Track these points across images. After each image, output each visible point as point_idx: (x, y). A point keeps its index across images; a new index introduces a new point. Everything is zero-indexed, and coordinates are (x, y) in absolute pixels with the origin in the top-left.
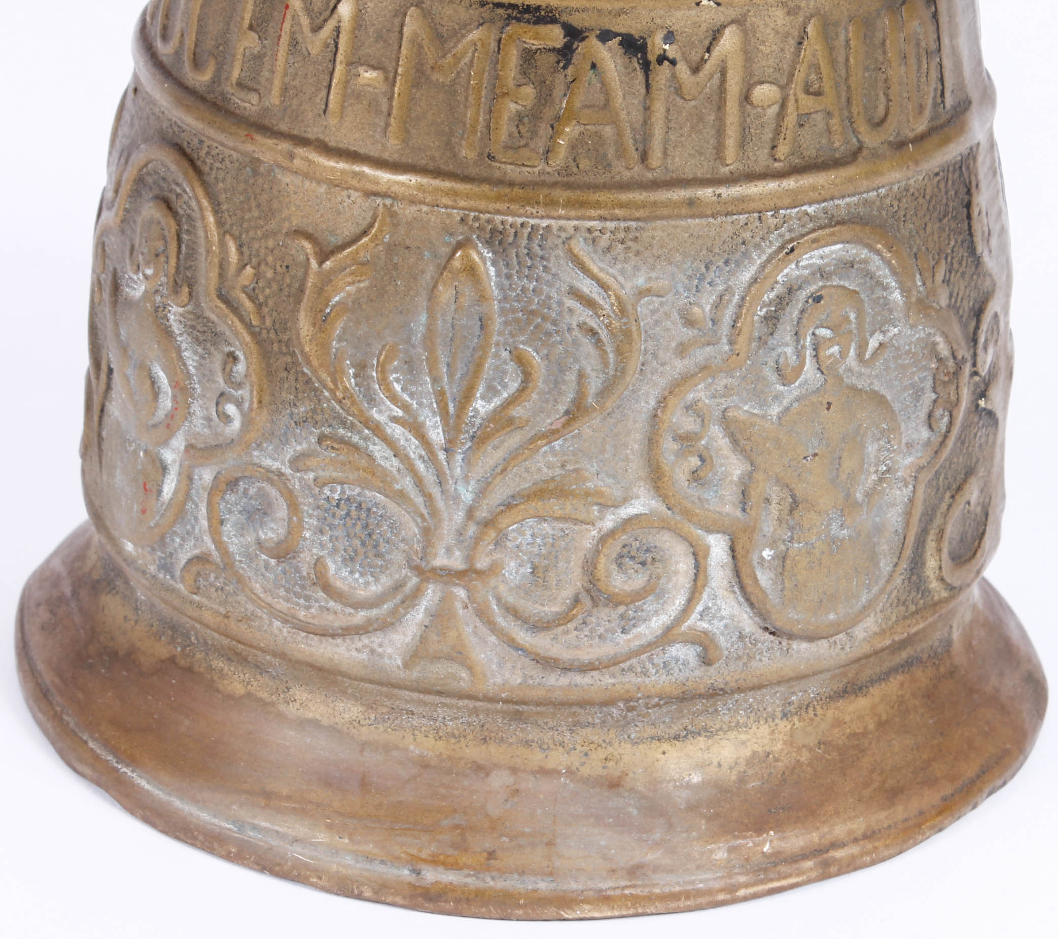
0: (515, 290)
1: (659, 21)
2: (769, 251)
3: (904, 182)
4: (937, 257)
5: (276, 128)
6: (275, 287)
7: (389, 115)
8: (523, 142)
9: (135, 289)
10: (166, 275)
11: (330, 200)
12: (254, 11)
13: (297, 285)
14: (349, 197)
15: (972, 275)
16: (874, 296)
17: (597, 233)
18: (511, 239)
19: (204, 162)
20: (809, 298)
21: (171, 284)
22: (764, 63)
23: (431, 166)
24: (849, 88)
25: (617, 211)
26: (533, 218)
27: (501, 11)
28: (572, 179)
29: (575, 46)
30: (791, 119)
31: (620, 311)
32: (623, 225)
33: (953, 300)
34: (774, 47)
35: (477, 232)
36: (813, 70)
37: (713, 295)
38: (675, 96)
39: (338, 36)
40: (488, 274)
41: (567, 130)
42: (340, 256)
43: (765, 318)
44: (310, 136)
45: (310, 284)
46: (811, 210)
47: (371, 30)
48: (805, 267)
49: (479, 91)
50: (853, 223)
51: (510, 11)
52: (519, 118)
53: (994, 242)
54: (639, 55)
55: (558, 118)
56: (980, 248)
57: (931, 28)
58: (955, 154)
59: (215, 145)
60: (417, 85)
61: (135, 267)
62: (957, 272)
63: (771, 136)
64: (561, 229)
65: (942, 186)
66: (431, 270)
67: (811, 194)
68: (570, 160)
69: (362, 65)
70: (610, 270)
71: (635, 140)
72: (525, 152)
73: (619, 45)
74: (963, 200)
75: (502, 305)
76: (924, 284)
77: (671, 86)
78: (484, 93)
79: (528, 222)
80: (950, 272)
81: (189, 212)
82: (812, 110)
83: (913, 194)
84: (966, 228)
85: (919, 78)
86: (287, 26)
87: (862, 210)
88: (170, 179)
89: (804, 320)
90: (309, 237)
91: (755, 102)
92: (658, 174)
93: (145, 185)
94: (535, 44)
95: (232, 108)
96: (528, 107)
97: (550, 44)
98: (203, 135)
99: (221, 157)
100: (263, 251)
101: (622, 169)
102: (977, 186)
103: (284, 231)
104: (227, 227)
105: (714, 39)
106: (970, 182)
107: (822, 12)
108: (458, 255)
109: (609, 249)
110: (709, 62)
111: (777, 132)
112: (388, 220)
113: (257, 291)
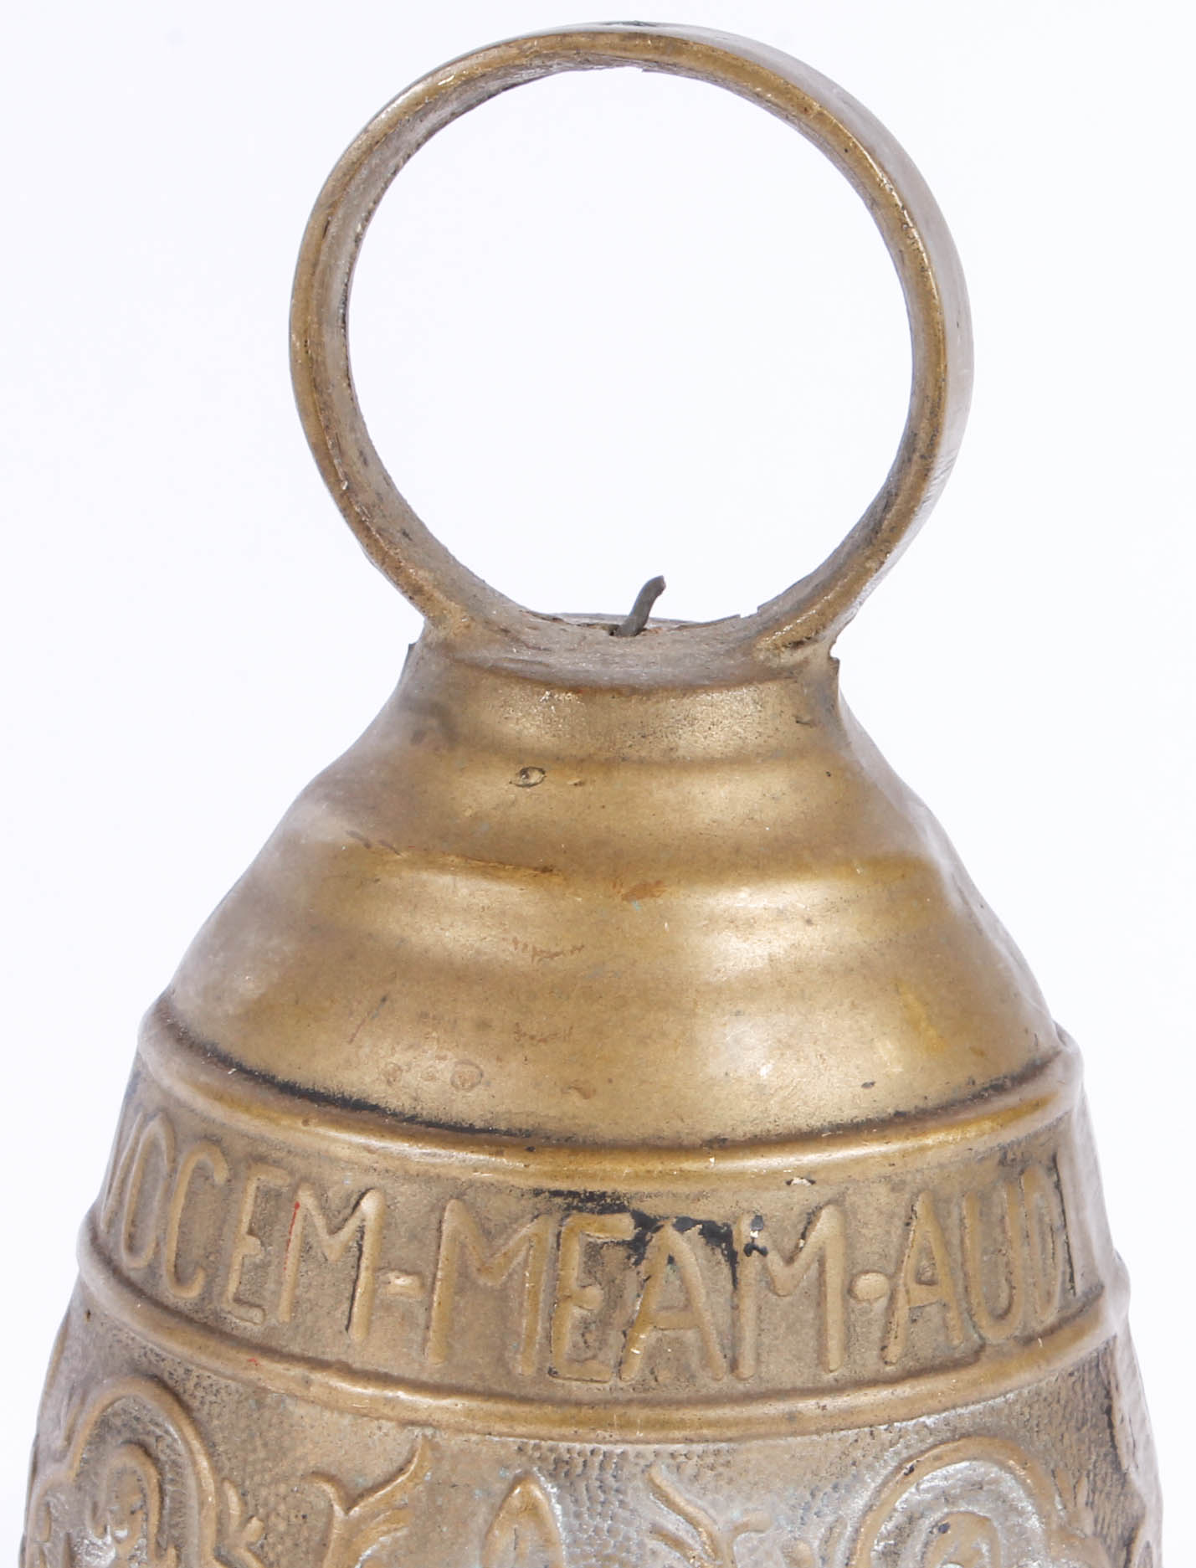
0: (586, 1531)
1: (745, 1205)
2: (884, 1472)
3: (1035, 1385)
4: (1077, 1474)
5: (285, 1350)
6: (289, 1543)
7: (428, 1328)
8: (590, 1354)
9: (99, 1556)
10: (145, 1537)
11: (356, 1433)
12: (254, 1212)
13: (317, 1538)
14: (380, 1428)
15: (1119, 1496)
16: (1008, 1524)
17: (682, 1459)
18: (579, 1470)
19: (193, 1396)
20: (933, 1527)
21: (153, 1546)
22: (867, 1249)
23: (480, 1387)
24: (966, 1274)
25: (705, 1431)
26: (606, 1443)
27: (559, 1200)
28: (650, 1395)
29: (648, 1238)
30: (902, 1313)
31: (713, 1551)
32: (712, 1447)
33: (1099, 1526)
34: (879, 1230)
35: (539, 1463)
36: (924, 1255)
37: (821, 1527)
38: (767, 1292)
39: (362, 1238)
40: (554, 1514)
41: (642, 1336)
42: (371, 1499)
43: (883, 1553)
44: (328, 1357)
45: (335, 1536)
46: (929, 1421)
47: (402, 1230)
48: (927, 1491)
49: (536, 1294)
50: (980, 1435)
51: (570, 1199)
52: (585, 1326)
53: (1140, 1455)
54: (724, 1245)
55: (631, 1324)
56: (1126, 1462)
57: (1055, 1200)
58: (1090, 1349)
59: (207, 1374)
60: (460, 1291)
61: (101, 1530)
62: (1101, 1492)
63: (879, 1334)
64: (638, 1455)
65: (1078, 1387)
66: (483, 1511)
67: (930, 1402)
68: (647, 1372)
69: (393, 1270)
70: (700, 1503)
71: (723, 1347)
72: (594, 1365)
73: (700, 1234)
74: (1102, 1405)
75: (571, 1549)
76: (1065, 1508)
77: (761, 1281)
78: (542, 1297)
79: (600, 1449)
80: (1094, 1493)
81: (173, 1457)
82: (925, 1303)
83: (1045, 1399)
84: (1108, 1438)
85: (1045, 1259)
86: (297, 1228)
87: (988, 1420)
88: (147, 1419)
89: (929, 1555)
90: (330, 1479)
91: (860, 1296)
92: (749, 1386)
93: (110, 1428)
94: (601, 1237)
95: (228, 1329)
96: (596, 1312)
97: (619, 1237)
98: (192, 1363)
99: (215, 1388)
100: (272, 1499)
101: (708, 1381)
102: (1117, 1388)
103: (299, 1474)
104: (226, 1472)
105: (809, 1223)
106: (1109, 1383)
107: (931, 1187)
108: (517, 1491)
109: (696, 1477)
110: (805, 1250)
111: (887, 1331)
112: (429, 1453)
113: (266, 1549)
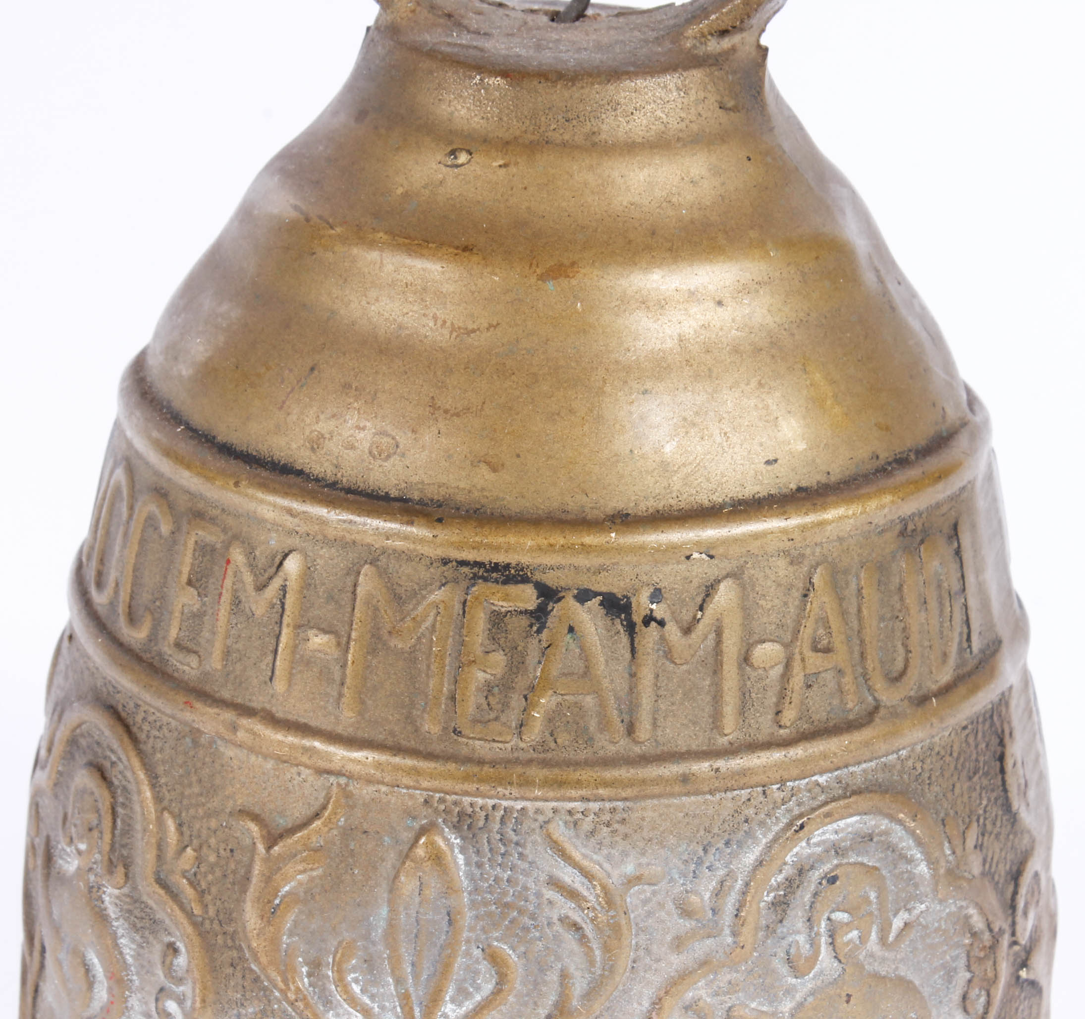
0: (487, 880)
1: (644, 578)
2: (776, 829)
3: (928, 741)
4: (967, 820)
5: (217, 695)
6: (218, 873)
7: (343, 684)
8: (492, 715)
9: (68, 863)
10: (100, 852)
11: (278, 777)
12: (192, 564)
13: (242, 872)
14: (299, 774)
15: (1008, 835)
16: (897, 871)
17: (579, 816)
18: (481, 823)
19: (140, 728)
20: (822, 879)
21: (106, 863)
22: (765, 620)
23: (390, 742)
24: (862, 642)
25: (601, 791)
26: (506, 799)
27: (465, 570)
28: (549, 755)
29: (550, 608)
30: (797, 680)
31: (607, 903)
32: (608, 805)
33: (987, 866)
34: (776, 601)
35: (443, 815)
36: (820, 624)
37: (712, 880)
38: (665, 661)
39: (284, 596)
40: (456, 863)
41: (543, 701)
42: (290, 841)
43: (773, 904)
44: (254, 705)
45: (257, 872)
46: (822, 779)
47: (321, 590)
48: (818, 844)
49: (442, 658)
50: (871, 791)
51: (476, 569)
52: (488, 689)
53: (1032, 793)
54: (623, 616)
55: (532, 688)
56: (1017, 803)
57: (954, 566)
58: (984, 704)
59: (153, 710)
60: (373, 651)
61: (68, 840)
62: (991, 833)
63: (774, 700)
64: (538, 811)
65: (971, 740)
66: (392, 857)
67: (822, 763)
68: (547, 734)
69: (312, 628)
70: (595, 857)
71: (620, 711)
72: (496, 726)
73: (600, 605)
74: (995, 752)
75: (473, 897)
76: (954, 853)
77: (659, 650)
78: (447, 661)
79: (501, 805)
80: (983, 835)
81: (124, 783)
82: (821, 669)
83: (938, 753)
84: (1000, 783)
85: (941, 623)
86: (228, 582)
87: (880, 776)
88: (105, 745)
89: (818, 905)
90: (256, 818)
91: (756, 665)
92: (646, 748)
93: (78, 747)
94: (504, 606)
95: (169, 670)
96: (499, 676)
97: (522, 606)
98: (140, 699)
99: (158, 724)
100: (204, 832)
101: (606, 743)
102: (1011, 734)
103: (228, 810)
104: (166, 803)
105: (707, 595)
106: (1003, 731)
107: (830, 560)
108: (423, 840)
109: (592, 833)
110: (702, 621)
111: (782, 696)
112: (343, 800)
113: (199, 877)
